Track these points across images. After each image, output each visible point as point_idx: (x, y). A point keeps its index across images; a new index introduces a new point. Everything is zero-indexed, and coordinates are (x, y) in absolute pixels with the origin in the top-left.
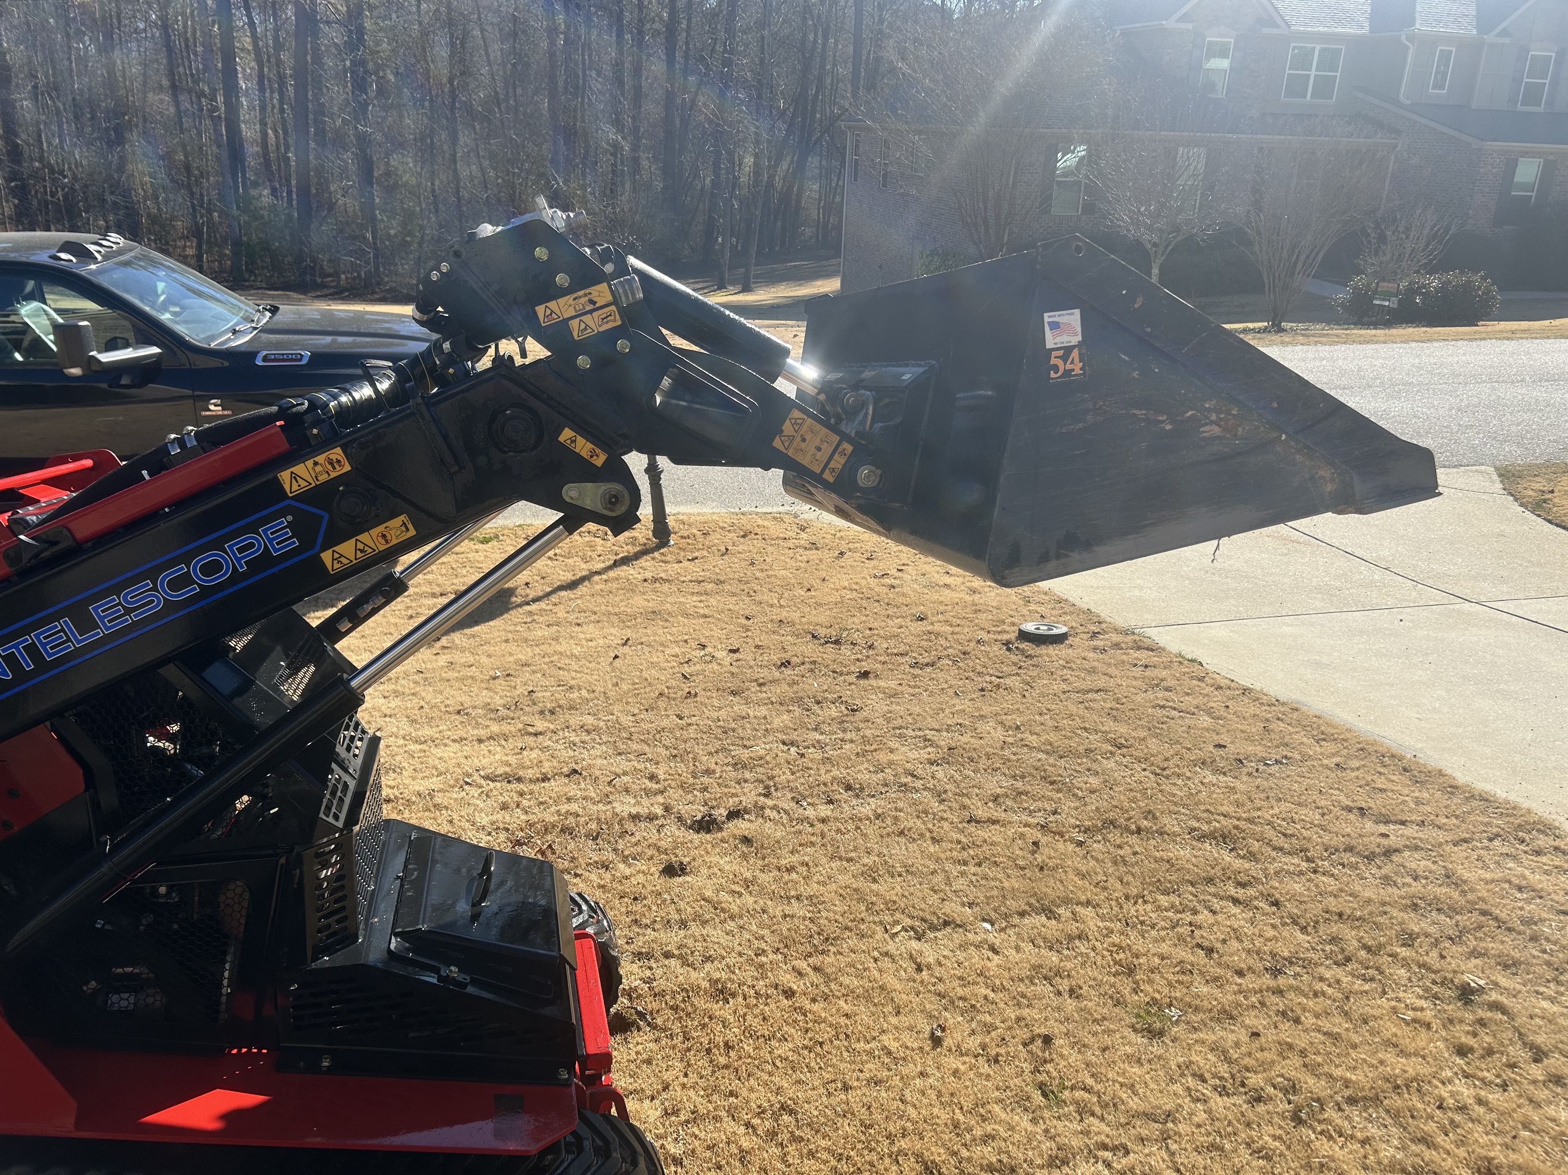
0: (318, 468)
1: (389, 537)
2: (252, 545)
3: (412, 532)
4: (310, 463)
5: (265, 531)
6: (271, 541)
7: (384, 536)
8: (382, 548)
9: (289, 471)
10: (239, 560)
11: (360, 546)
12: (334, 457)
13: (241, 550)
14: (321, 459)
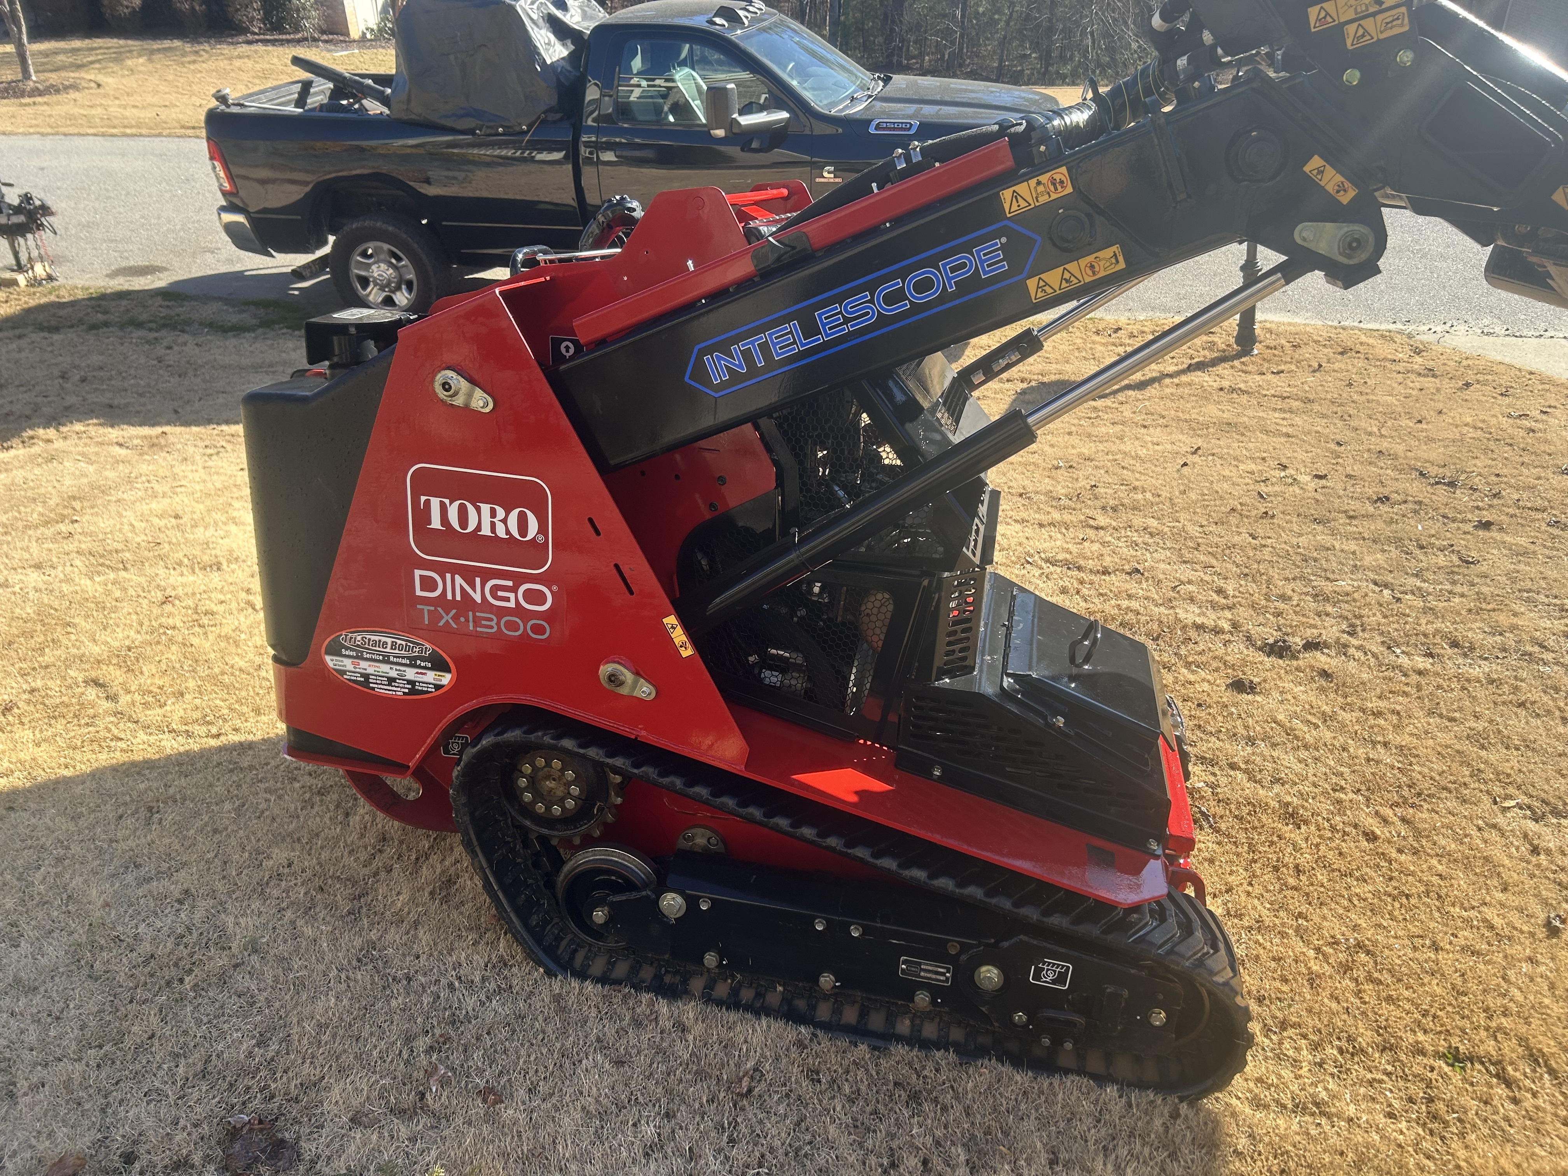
0: (1041, 188)
1: (1097, 269)
2: (964, 265)
3: (1122, 265)
4: (1033, 182)
5: (978, 252)
6: (982, 262)
7: (1092, 267)
8: (1088, 279)
9: (1011, 190)
10: (949, 279)
11: (1067, 275)
12: (1057, 177)
13: (953, 270)
14: (1044, 178)
